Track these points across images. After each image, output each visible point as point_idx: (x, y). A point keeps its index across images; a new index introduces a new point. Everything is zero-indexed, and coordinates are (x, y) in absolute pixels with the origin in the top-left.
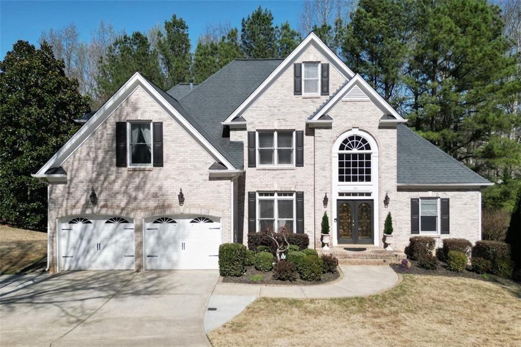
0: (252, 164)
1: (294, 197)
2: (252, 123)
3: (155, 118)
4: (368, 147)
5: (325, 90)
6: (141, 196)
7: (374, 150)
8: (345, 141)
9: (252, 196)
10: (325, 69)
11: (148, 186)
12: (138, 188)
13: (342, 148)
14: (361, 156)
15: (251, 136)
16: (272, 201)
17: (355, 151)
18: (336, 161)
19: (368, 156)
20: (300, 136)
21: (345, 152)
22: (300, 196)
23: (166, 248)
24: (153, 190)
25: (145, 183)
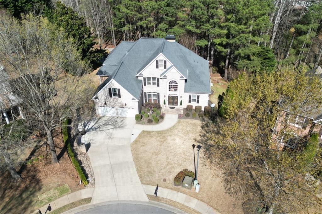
0: (145, 85)
1: (157, 94)
2: (144, 75)
3: (118, 88)
4: (177, 83)
5: (165, 67)
6: (117, 103)
7: (178, 85)
8: (171, 82)
9: (145, 93)
10: (165, 62)
11: (118, 101)
12: (116, 101)
13: (170, 83)
14: (175, 86)
15: (144, 79)
16: (151, 94)
17: (173, 84)
18: (168, 86)
19: (177, 86)
20: (158, 79)
21: (170, 84)
22: (159, 94)
23: (124, 112)
24: (120, 102)
25: (117, 100)
